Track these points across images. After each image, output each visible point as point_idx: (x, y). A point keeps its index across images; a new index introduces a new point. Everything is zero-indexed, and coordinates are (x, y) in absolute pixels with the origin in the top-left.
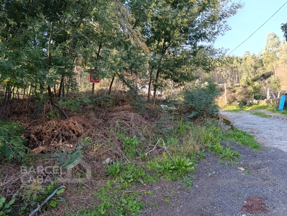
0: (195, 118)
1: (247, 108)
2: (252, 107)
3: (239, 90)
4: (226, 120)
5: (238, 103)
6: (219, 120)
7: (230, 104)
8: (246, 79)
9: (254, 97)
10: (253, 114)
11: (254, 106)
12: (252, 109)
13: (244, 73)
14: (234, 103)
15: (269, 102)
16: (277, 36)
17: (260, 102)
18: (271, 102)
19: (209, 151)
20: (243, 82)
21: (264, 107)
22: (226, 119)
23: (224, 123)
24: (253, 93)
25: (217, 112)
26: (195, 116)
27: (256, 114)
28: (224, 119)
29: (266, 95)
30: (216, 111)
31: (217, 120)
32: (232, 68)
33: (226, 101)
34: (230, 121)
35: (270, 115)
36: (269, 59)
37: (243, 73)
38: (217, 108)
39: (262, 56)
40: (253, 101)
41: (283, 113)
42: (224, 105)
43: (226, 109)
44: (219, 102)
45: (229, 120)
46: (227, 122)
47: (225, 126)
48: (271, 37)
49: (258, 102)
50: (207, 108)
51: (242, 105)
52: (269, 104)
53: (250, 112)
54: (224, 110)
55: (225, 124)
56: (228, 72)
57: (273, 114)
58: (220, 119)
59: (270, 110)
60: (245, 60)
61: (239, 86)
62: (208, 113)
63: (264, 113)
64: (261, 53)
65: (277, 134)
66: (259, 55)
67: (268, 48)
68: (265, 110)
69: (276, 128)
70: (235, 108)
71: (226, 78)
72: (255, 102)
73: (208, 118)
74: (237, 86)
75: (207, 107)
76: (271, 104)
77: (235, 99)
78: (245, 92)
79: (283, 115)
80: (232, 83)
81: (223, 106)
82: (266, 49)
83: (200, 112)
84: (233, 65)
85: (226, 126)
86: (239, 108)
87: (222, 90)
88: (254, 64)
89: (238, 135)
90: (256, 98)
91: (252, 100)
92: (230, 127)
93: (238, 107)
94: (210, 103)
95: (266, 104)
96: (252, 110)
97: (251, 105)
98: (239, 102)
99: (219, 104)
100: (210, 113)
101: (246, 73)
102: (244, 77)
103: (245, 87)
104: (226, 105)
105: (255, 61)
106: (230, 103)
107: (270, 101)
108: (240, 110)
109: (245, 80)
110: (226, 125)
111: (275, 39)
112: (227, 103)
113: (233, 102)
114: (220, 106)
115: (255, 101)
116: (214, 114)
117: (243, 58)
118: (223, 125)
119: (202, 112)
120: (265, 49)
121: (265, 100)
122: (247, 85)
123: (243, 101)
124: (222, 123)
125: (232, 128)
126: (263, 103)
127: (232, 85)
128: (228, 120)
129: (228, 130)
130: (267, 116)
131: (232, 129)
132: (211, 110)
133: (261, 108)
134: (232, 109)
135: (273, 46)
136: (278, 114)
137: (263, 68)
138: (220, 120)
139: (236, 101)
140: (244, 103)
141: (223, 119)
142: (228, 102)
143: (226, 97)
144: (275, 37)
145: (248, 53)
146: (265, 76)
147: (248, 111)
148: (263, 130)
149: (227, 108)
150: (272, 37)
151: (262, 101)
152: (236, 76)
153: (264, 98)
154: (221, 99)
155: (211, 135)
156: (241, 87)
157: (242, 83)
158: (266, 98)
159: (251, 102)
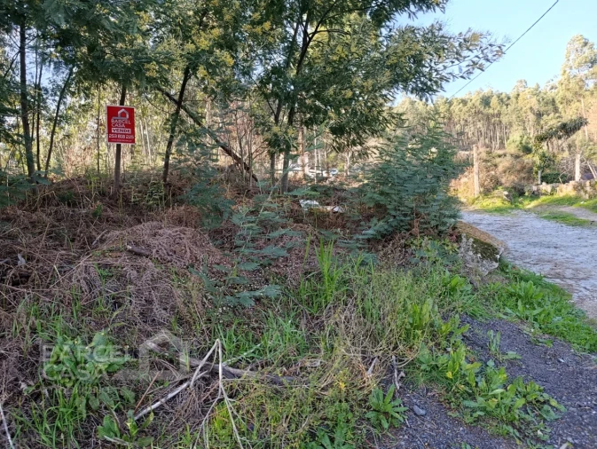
0: (386, 237)
1: (526, 202)
2: (540, 200)
3: (504, 163)
4: (482, 243)
5: (506, 193)
6: (461, 244)
7: (486, 195)
8: (519, 139)
9: (542, 177)
10: (545, 217)
11: (543, 198)
12: (540, 205)
13: (515, 127)
14: (496, 191)
15: (582, 188)
16: (591, 41)
17: (558, 189)
18: (588, 189)
19: (422, 381)
20: (513, 145)
21: (570, 201)
22: (483, 238)
23: (477, 253)
24: (539, 168)
25: (454, 216)
26: (385, 232)
27: (555, 217)
28: (476, 241)
29: (572, 172)
30: (451, 217)
31: (455, 245)
32: (488, 119)
33: (477, 189)
34: (495, 244)
35: (591, 219)
36: (569, 95)
37: (511, 126)
38: (453, 206)
39: (553, 91)
40: (541, 186)
42: (471, 197)
43: (477, 206)
44: (460, 190)
45: (492, 243)
46: (487, 250)
47: (478, 262)
48: (576, 46)
49: (554, 189)
50: (423, 207)
51: (514, 197)
52: (582, 193)
53: (538, 212)
54: (471, 208)
55: (479, 255)
56: (479, 125)
58: (464, 240)
59: (586, 207)
60: (517, 98)
61: (505, 155)
62: (425, 223)
63: (572, 215)
64: (551, 83)
66: (548, 88)
67: (568, 71)
68: (573, 207)
70: (498, 203)
71: (475, 138)
72: (544, 188)
73: (426, 238)
74: (500, 156)
75: (423, 205)
76: (586, 192)
77: (497, 183)
78: (518, 167)
80: (488, 149)
81: (470, 201)
82: (565, 72)
83: (402, 221)
84: (491, 111)
85: (484, 262)
86: (508, 204)
87: (467, 164)
88: (536, 107)
89: (522, 294)
90: (545, 179)
91: (538, 185)
92: (496, 265)
93: (506, 202)
94: (434, 191)
95: (573, 193)
96: (539, 209)
97: (535, 195)
98: (506, 189)
99: (459, 195)
100: (433, 223)
101: (520, 128)
102: (515, 136)
103: (517, 157)
104: (476, 196)
105: (539, 101)
106: (487, 192)
107: (585, 185)
108: (512, 209)
109: (518, 143)
110: (483, 258)
111: (585, 49)
112: (480, 193)
113: (493, 189)
114: (463, 200)
115: (546, 187)
116: (444, 224)
117: (512, 94)
118: (473, 261)
119: (409, 218)
120: (562, 72)
121: (572, 182)
122: (521, 153)
123: (514, 188)
124: (471, 253)
125: (503, 267)
126: (566, 190)
127: (489, 153)
128: (488, 241)
129: (490, 273)
130: (585, 222)
131: (502, 270)
132: (434, 214)
133: (561, 202)
134: (491, 206)
135: (580, 65)
137: (557, 114)
138: (463, 244)
139: (500, 188)
140: (517, 193)
141: (471, 240)
142: (482, 190)
143: (476, 177)
144: (586, 44)
145: (524, 83)
146: (568, 129)
147: (529, 209)
149: (479, 205)
150: (578, 45)
151: (564, 186)
152: (498, 134)
153: (566, 179)
154: (466, 183)
155: (429, 309)
156: (508, 157)
157: (511, 148)
158: (572, 178)
159: (535, 188)
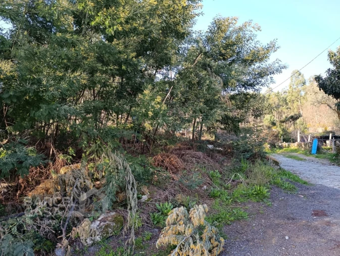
1: (277, 150)
2: (283, 150)
4: (275, 161)
5: (269, 146)
8: (269, 118)
9: (283, 139)
10: (287, 157)
11: (285, 149)
12: (284, 152)
14: (265, 145)
16: (302, 73)
17: (291, 145)
20: (267, 121)
21: (296, 151)
23: (273, 164)
24: (282, 135)
27: (291, 157)
29: (297, 138)
31: (268, 161)
35: (305, 158)
36: (293, 98)
39: (285, 94)
40: (283, 143)
41: (317, 157)
46: (276, 163)
49: (289, 145)
51: (272, 148)
52: (301, 148)
53: (283, 155)
57: (307, 158)
58: (270, 160)
59: (302, 154)
63: (298, 156)
64: (284, 90)
65: (318, 175)
66: (283, 92)
67: (292, 86)
68: (298, 153)
69: (314, 170)
74: (261, 126)
78: (271, 134)
79: (317, 159)
88: (277, 102)
90: (284, 140)
91: (281, 143)
92: (279, 167)
93: (269, 150)
95: (297, 148)
97: (281, 148)
98: (269, 144)
102: (267, 116)
103: (269, 127)
105: (278, 99)
107: (302, 144)
108: (272, 153)
109: (269, 120)
110: (275, 165)
111: (299, 76)
115: (285, 144)
118: (272, 166)
120: (289, 87)
121: (296, 143)
122: (271, 126)
123: (272, 144)
126: (294, 146)
129: (277, 169)
130: (302, 159)
133: (292, 151)
135: (297, 84)
136: (311, 158)
137: (287, 107)
139: (266, 143)
140: (273, 146)
141: (272, 160)
144: (300, 75)
146: (294, 118)
147: (280, 153)
148: (304, 172)
151: (293, 144)
153: (294, 141)
156: (265, 128)
157: (266, 123)
158: (296, 141)
